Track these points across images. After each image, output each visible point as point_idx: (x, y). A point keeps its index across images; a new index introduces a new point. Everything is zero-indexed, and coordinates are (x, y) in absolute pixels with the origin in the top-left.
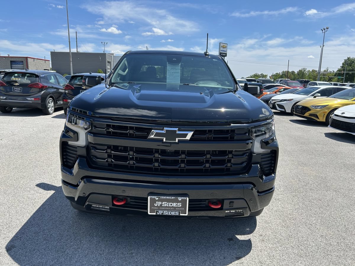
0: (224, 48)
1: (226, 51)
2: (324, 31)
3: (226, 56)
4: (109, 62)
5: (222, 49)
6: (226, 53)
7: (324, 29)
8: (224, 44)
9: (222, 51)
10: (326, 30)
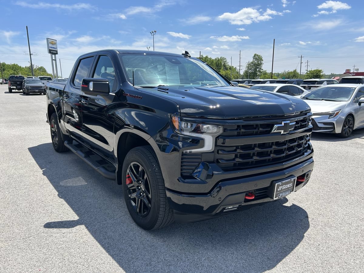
0: (53, 44)
1: (56, 48)
2: (152, 34)
3: (57, 54)
5: (50, 45)
6: (56, 50)
7: (153, 32)
8: (53, 41)
9: (51, 47)
10: (154, 33)
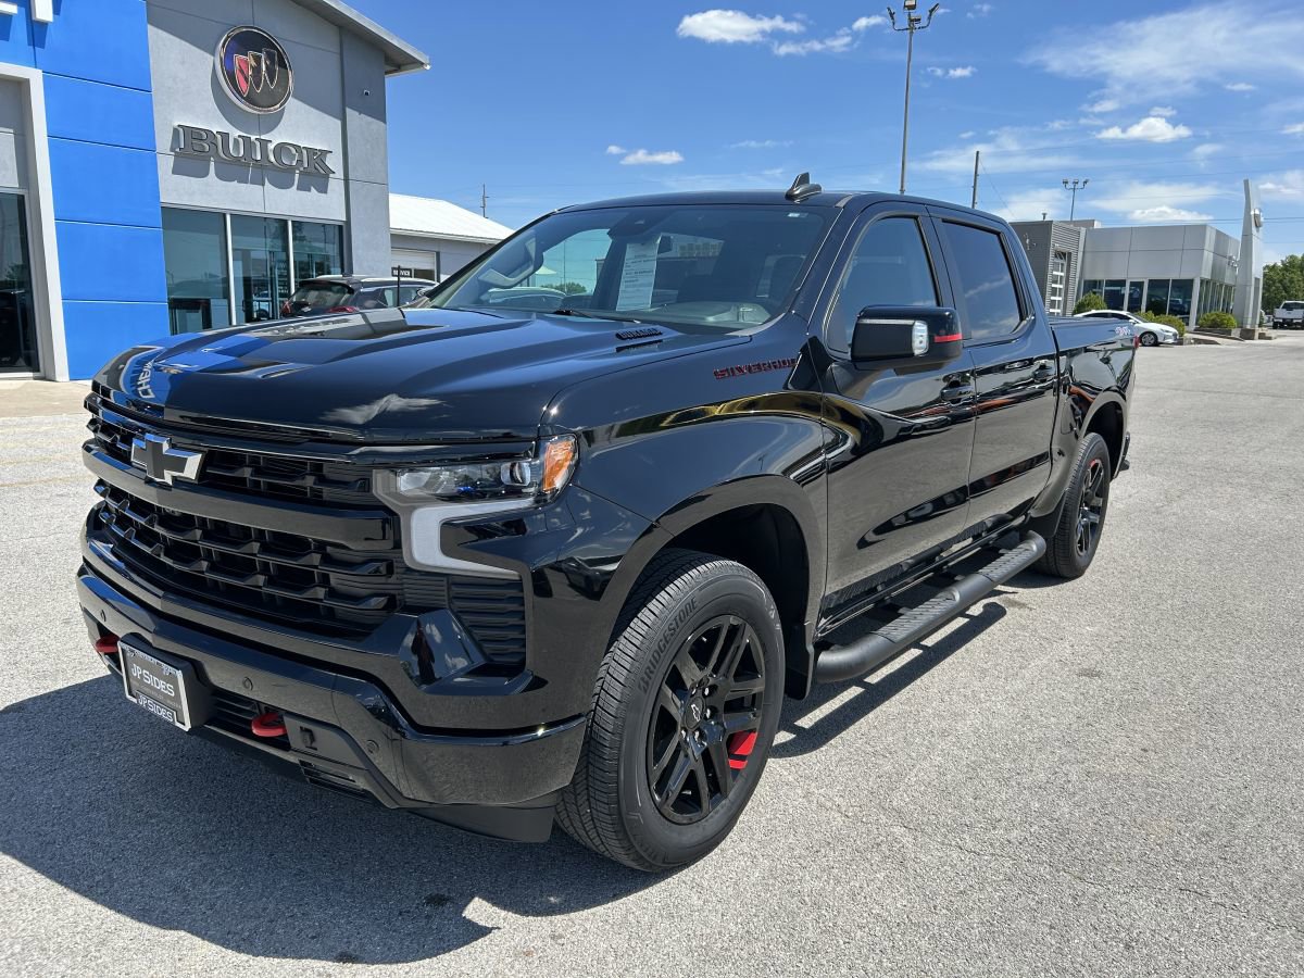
4: (1064, 254)
